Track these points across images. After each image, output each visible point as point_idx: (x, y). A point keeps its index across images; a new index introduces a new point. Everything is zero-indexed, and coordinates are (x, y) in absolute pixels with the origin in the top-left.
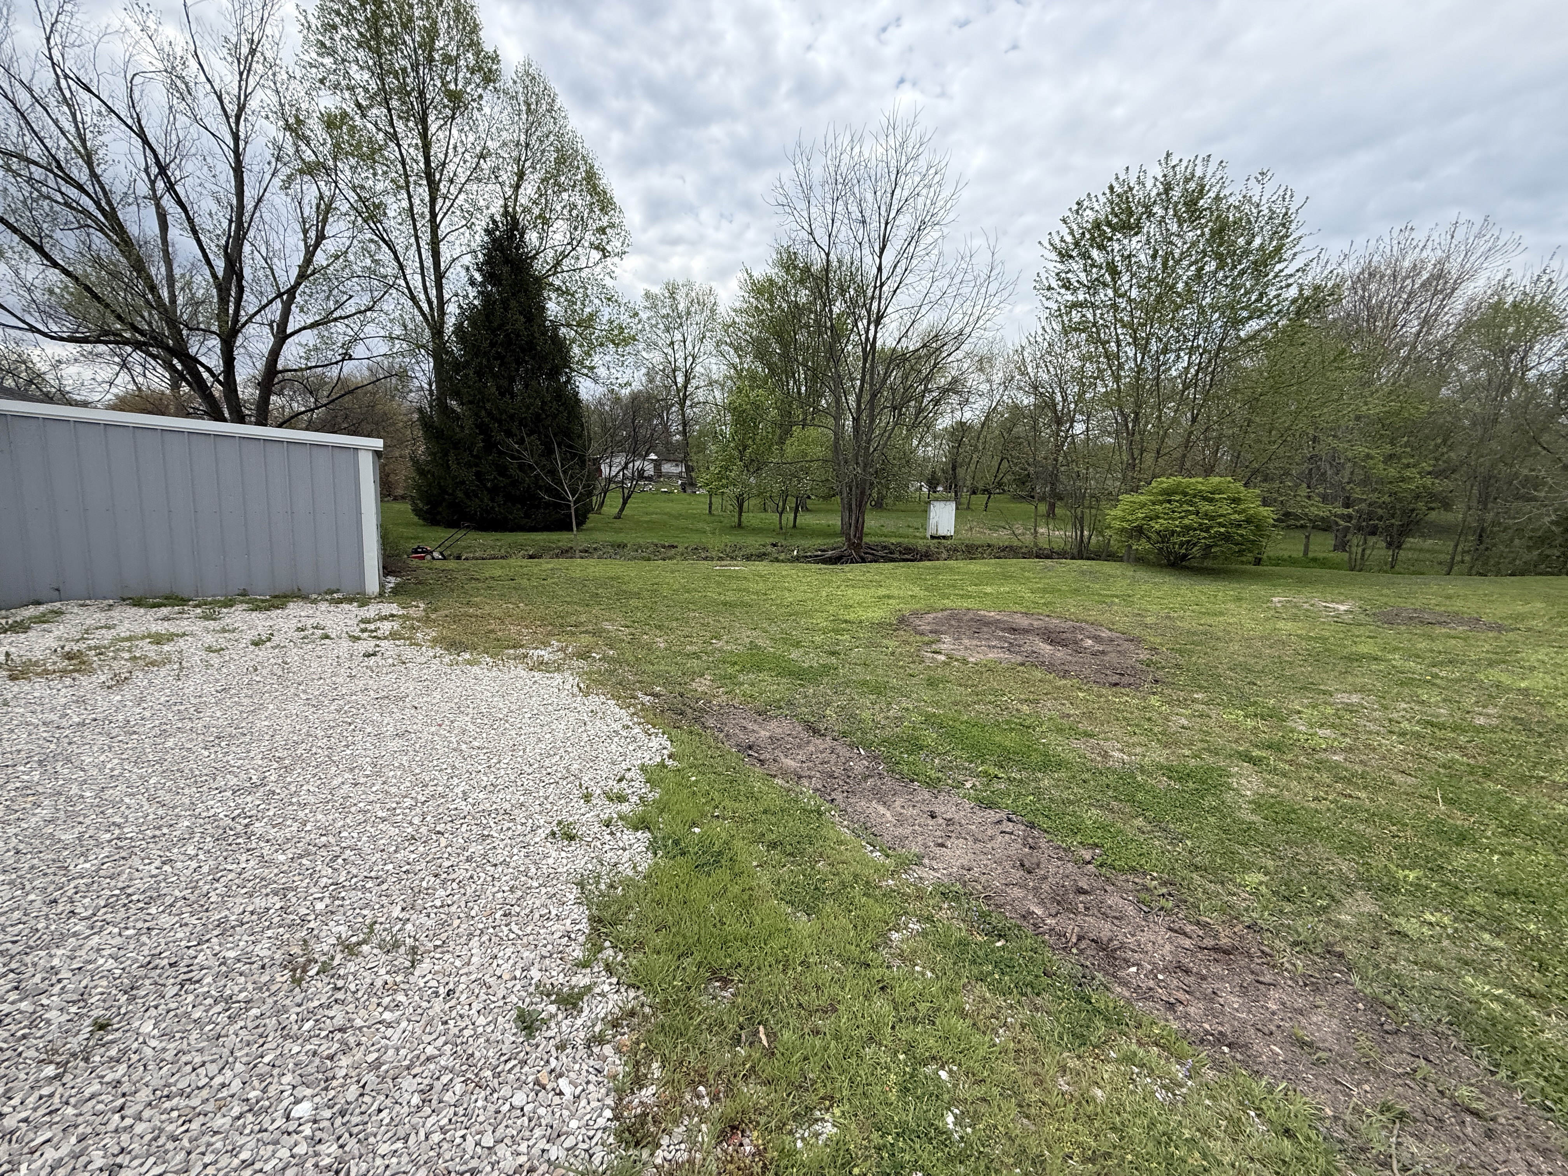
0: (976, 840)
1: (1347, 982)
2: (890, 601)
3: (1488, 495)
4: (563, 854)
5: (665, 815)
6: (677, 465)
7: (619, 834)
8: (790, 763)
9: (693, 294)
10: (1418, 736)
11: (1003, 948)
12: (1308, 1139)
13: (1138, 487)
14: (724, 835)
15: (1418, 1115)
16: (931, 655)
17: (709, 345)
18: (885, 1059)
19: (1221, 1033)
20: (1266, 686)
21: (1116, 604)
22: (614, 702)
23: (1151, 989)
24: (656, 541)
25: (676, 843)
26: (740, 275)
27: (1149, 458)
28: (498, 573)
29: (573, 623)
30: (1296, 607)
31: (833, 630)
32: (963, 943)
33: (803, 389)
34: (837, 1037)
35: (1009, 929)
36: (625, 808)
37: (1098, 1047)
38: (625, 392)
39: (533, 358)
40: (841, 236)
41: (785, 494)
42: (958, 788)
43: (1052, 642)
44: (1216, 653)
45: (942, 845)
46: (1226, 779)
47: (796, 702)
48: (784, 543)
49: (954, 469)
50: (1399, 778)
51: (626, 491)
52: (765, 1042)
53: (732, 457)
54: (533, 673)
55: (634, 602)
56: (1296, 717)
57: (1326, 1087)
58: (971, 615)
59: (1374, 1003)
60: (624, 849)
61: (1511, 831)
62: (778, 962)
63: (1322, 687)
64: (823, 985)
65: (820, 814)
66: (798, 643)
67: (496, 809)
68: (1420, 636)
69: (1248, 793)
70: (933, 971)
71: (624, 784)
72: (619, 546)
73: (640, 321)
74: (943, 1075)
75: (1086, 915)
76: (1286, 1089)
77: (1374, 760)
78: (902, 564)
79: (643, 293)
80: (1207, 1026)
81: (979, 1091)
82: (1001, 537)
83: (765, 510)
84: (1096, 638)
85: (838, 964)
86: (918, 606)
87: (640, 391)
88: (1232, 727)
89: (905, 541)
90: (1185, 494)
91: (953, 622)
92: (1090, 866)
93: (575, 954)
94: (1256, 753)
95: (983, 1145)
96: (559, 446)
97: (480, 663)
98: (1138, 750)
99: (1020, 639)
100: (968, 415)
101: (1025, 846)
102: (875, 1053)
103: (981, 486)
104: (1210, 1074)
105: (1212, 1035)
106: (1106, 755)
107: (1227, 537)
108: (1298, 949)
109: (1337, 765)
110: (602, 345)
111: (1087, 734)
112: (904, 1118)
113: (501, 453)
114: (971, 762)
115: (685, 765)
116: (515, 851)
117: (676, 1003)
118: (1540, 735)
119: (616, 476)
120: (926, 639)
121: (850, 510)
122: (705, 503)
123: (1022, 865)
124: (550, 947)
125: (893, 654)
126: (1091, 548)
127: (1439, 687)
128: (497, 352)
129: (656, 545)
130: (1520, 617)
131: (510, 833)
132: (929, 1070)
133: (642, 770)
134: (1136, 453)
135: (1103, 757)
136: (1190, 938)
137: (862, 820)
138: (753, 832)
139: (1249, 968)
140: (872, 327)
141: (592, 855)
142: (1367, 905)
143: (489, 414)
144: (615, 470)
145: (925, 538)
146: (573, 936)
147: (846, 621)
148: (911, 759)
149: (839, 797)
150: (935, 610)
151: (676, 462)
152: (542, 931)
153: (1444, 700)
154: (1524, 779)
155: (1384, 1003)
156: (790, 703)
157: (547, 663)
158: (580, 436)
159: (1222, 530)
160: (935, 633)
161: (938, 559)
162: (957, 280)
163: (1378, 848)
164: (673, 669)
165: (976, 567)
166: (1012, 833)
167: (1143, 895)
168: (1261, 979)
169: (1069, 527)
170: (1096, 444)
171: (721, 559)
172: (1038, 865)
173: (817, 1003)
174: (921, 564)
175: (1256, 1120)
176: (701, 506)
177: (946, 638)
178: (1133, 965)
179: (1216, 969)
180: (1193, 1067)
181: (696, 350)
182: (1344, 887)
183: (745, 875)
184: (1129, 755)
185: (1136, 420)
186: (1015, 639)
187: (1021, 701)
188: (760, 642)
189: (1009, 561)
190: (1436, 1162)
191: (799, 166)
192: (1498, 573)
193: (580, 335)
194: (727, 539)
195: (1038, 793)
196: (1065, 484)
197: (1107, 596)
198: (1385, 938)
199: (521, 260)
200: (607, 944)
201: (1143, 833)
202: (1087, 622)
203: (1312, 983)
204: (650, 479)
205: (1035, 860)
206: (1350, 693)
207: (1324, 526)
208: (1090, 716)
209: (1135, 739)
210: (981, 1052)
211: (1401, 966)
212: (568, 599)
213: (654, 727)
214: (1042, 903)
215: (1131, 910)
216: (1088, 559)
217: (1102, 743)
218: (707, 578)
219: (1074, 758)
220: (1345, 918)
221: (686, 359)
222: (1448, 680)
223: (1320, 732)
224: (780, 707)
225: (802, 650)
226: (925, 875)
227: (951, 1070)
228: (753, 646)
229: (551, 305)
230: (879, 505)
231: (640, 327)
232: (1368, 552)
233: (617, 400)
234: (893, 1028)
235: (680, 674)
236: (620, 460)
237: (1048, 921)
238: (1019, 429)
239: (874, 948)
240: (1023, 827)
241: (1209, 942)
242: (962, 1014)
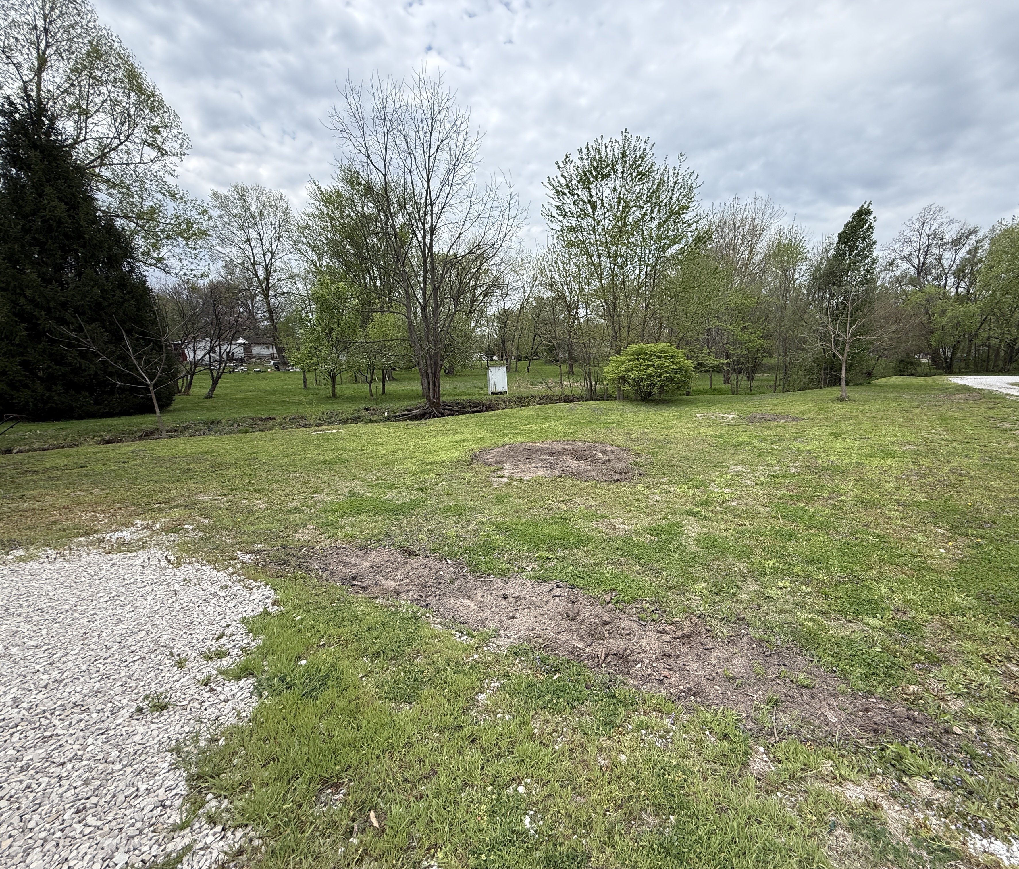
0: (537, 607)
1: (747, 634)
2: (465, 444)
3: (786, 348)
4: (154, 726)
5: (270, 658)
6: (268, 348)
7: (219, 689)
8: (390, 584)
9: (264, 198)
10: (769, 484)
11: (558, 679)
12: (735, 736)
13: (620, 351)
14: (330, 660)
15: (783, 699)
16: (497, 479)
17: (286, 243)
18: (477, 795)
19: (689, 689)
20: (697, 468)
21: (614, 428)
22: (209, 567)
23: (649, 675)
24: (252, 415)
25: (282, 680)
26: (308, 185)
27: (624, 331)
28: (63, 461)
29: (160, 500)
30: (708, 418)
31: (421, 471)
32: (530, 685)
33: (378, 283)
34: (437, 795)
35: (562, 664)
36: (225, 662)
37: (621, 726)
38: (203, 283)
39: (84, 246)
40: (394, 163)
41: (372, 368)
42: (522, 572)
43: (577, 458)
44: (671, 452)
45: (513, 617)
46: (681, 529)
47: (393, 533)
48: (375, 407)
49: (503, 342)
50: (762, 509)
51: (215, 373)
52: (376, 824)
53: (319, 338)
54: (111, 556)
55: (231, 472)
56: (713, 484)
57: (742, 700)
58: (523, 446)
59: (761, 641)
60: (226, 701)
61: (809, 527)
62: (384, 752)
63: (724, 464)
64: (425, 756)
65: (416, 618)
66: (392, 485)
67: (62, 705)
68: (766, 427)
69: (693, 535)
70: (510, 713)
71: (224, 640)
72: (212, 423)
73: (210, 218)
74: (521, 789)
75: (610, 639)
76: (723, 709)
77: (751, 502)
78: (472, 415)
79: (211, 193)
80: (681, 687)
81: (546, 791)
82: (540, 390)
83: (357, 382)
84: (604, 452)
85: (436, 734)
86: (485, 445)
87: (218, 282)
88: (683, 496)
89: (473, 398)
90: (646, 354)
91: (511, 454)
92: (610, 605)
93: (171, 821)
94: (695, 509)
95: (551, 830)
96: (129, 332)
97: (40, 557)
98: (633, 521)
99: (557, 459)
100: (508, 305)
101: (569, 602)
102: (469, 794)
103: (523, 354)
104: (684, 717)
105: (684, 692)
106: (615, 528)
107: (671, 380)
108: (723, 622)
109: (734, 508)
110: (168, 237)
111: (604, 517)
112: (493, 835)
113: (53, 342)
114: (530, 552)
115: (289, 607)
116: (90, 741)
117: (287, 824)
118: (817, 473)
119: (202, 359)
120: (493, 468)
121: (428, 378)
122: (299, 379)
123: (568, 616)
124: (139, 825)
125: (469, 483)
126: (597, 392)
127: (775, 455)
128: (34, 238)
129: (253, 419)
130: (804, 413)
131: (82, 724)
132: (510, 791)
133: (243, 623)
134: (617, 328)
135: (613, 530)
136: (669, 634)
137: (452, 614)
138: (357, 650)
139: (700, 642)
140: (428, 237)
141: (189, 717)
142: (752, 586)
143: (32, 301)
144: (199, 355)
145: (487, 394)
146: (168, 803)
147: (431, 463)
148: (487, 559)
149: (432, 601)
150: (498, 447)
151: (267, 345)
152: (127, 812)
153: (778, 462)
154: (812, 499)
155: (764, 640)
156: (387, 535)
157: (129, 543)
158: (154, 323)
159: (668, 375)
160: (499, 462)
161: (498, 409)
162: (489, 206)
163: (757, 552)
164: (275, 526)
165: (525, 412)
166: (560, 596)
167: (643, 615)
168: (706, 647)
169: (582, 380)
170: (592, 323)
171: (318, 425)
172: (578, 613)
173: (420, 773)
174: (486, 414)
175: (710, 736)
176: (296, 382)
177: (507, 466)
178: (639, 663)
179: (684, 649)
180: (676, 717)
181: (274, 247)
182: (742, 579)
183: (351, 688)
184: (628, 525)
185: (614, 307)
186: (554, 460)
187: (561, 502)
188: (358, 490)
189: (547, 406)
190: (793, 722)
191: (351, 100)
192: (794, 390)
193: (142, 227)
194: (323, 408)
195: (575, 563)
196: (578, 352)
197: (609, 423)
198: (762, 602)
199: (54, 147)
200: (210, 796)
201: (640, 574)
202: (598, 442)
203: (732, 640)
204: (241, 360)
205: (576, 610)
206: (737, 465)
207: (718, 370)
208: (604, 504)
209: (631, 514)
210: (547, 761)
211: (772, 616)
212: (156, 478)
213: (256, 581)
214: (582, 639)
215: (635, 627)
216: (596, 400)
217: (612, 521)
218: (306, 442)
219: (596, 534)
220: (744, 596)
221: (264, 254)
222: (779, 451)
223: (725, 490)
224: (380, 540)
225: (395, 491)
226: (502, 643)
227: (526, 784)
228: (352, 494)
229: (99, 195)
230: (450, 372)
231: (211, 223)
232: (739, 383)
233: (194, 289)
234: (482, 768)
235: (282, 528)
236: (204, 345)
237: (587, 650)
238: (544, 314)
239: (465, 711)
240: (567, 590)
241: (679, 633)
242: (532, 737)
